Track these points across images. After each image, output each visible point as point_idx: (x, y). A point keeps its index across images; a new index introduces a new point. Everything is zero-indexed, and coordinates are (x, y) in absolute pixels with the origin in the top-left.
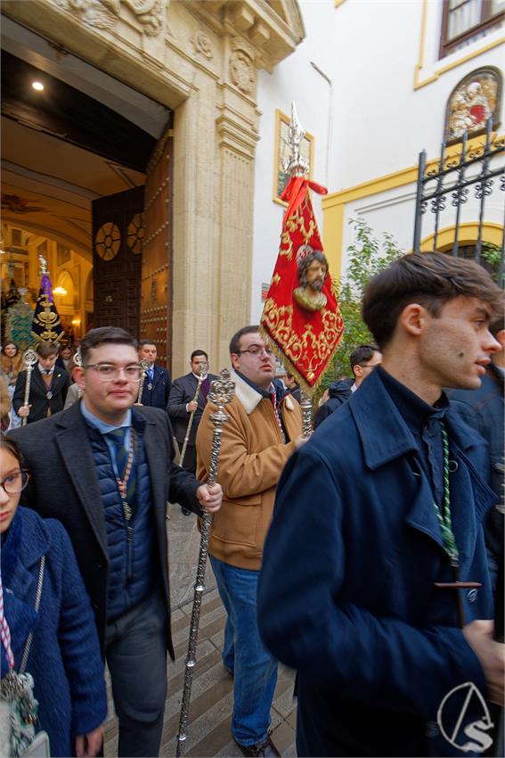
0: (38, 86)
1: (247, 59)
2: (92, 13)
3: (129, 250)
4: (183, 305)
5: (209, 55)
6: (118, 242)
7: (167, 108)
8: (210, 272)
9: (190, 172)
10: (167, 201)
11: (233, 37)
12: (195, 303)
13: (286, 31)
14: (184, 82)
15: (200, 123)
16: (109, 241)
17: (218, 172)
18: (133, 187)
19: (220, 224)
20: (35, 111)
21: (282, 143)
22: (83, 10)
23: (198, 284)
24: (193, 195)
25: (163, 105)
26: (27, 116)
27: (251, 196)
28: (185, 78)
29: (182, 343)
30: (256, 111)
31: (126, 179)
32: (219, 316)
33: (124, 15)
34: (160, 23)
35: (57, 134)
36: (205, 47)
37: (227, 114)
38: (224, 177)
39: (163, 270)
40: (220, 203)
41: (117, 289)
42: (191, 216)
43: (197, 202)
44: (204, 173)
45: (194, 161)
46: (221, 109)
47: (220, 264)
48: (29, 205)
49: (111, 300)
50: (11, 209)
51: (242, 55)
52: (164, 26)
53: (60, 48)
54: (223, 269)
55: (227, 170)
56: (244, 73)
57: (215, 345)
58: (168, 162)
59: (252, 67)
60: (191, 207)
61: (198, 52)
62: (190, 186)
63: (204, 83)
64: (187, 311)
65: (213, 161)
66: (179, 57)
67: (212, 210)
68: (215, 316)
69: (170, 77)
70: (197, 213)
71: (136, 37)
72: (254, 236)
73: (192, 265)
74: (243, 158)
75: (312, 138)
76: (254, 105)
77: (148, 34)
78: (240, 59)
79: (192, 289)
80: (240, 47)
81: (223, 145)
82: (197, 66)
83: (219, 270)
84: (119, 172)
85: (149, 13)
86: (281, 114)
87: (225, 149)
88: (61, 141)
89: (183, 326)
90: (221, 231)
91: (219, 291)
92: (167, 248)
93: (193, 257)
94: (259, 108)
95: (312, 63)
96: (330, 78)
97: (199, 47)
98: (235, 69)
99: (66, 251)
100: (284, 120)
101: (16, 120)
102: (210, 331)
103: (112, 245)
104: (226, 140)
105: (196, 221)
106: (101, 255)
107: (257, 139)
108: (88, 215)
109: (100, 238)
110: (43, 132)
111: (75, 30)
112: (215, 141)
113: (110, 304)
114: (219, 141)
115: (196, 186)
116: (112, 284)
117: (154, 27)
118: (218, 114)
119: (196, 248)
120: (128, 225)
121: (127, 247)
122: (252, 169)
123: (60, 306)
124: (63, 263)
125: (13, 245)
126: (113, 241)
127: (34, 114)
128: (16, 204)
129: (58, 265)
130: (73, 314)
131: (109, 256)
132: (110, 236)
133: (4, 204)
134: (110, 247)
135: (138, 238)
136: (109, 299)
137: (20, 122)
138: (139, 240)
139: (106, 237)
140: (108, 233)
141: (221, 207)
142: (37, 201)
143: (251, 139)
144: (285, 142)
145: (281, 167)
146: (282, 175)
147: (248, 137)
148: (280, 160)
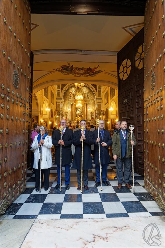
3: (136, 69)
16: (126, 68)
35: (95, 12)
48: (96, 70)
49: (127, 101)
50: (90, 75)
84: (129, 30)
99: (113, 93)
103: (126, 71)
106: (122, 79)
109: (121, 68)
113: (126, 103)
116: (127, 92)
121: (135, 67)
123: (111, 115)
124: (112, 97)
125: (98, 97)
126: (127, 68)
127: (84, 8)
128: (91, 71)
129: (111, 99)
130: (116, 118)
131: (126, 77)
132: (126, 66)
133: (87, 74)
134: (126, 72)
135: (141, 59)
136: (126, 100)
137: (78, 13)
138: (142, 60)
139: (124, 68)
140: (124, 66)
142: (97, 68)
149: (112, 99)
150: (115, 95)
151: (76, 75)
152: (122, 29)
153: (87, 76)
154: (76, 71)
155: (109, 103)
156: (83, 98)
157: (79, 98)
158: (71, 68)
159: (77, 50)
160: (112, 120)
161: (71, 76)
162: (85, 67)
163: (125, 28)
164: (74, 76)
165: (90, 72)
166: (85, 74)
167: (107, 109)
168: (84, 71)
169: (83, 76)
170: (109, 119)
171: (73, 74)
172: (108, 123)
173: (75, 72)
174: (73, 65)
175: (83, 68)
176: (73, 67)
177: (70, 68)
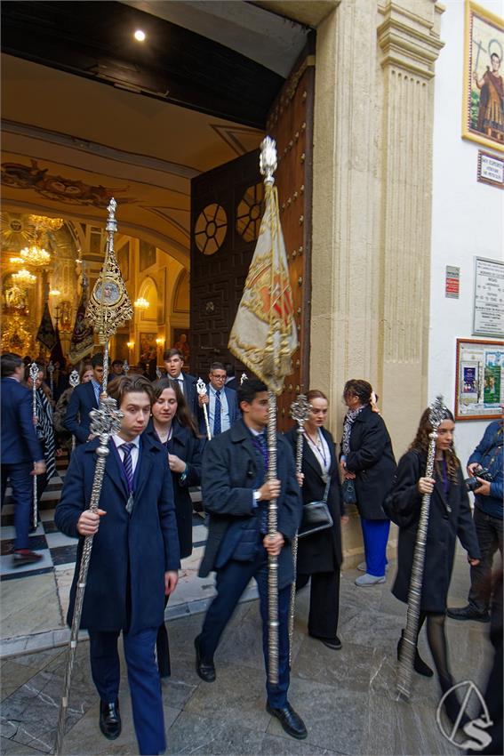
0: (140, 36)
3: (239, 237)
4: (328, 306)
6: (226, 227)
7: (305, 26)
8: (370, 253)
9: (341, 108)
10: (303, 157)
12: (347, 302)
15: (357, 36)
16: (212, 226)
17: (380, 103)
18: (242, 154)
19: (384, 180)
20: (133, 69)
21: (475, 48)
23: (352, 272)
24: (345, 140)
25: (300, 23)
26: (124, 77)
27: (429, 132)
29: (327, 363)
30: (436, 7)
31: (235, 146)
32: (382, 320)
35: (159, 94)
37: (395, 17)
38: (390, 109)
39: (294, 257)
40: (384, 150)
41: (222, 291)
42: (342, 171)
43: (351, 151)
44: (361, 106)
45: (346, 91)
46: (385, 13)
47: (383, 240)
49: (212, 308)
54: (388, 246)
55: (394, 98)
57: (375, 366)
58: (304, 103)
60: (342, 158)
62: (341, 128)
64: (335, 315)
65: (373, 87)
67: (371, 160)
68: (376, 322)
70: (350, 166)
72: (433, 192)
73: (344, 244)
74: (416, 78)
81: (387, 63)
83: (383, 249)
84: (226, 135)
86: (474, 6)
87: (391, 68)
88: (163, 103)
89: (329, 338)
91: (382, 282)
92: (302, 223)
93: (344, 232)
99: (150, 253)
100: (476, 13)
101: (112, 84)
102: (368, 344)
103: (215, 234)
104: (392, 54)
105: (350, 178)
106: (201, 250)
107: (439, 46)
108: (187, 202)
109: (200, 226)
110: (143, 93)
112: (377, 58)
113: (211, 313)
114: (382, 59)
115: (350, 128)
116: (214, 285)
118: (381, 20)
119: (349, 220)
120: (237, 204)
121: (237, 233)
122: (431, 95)
123: (140, 322)
124: (147, 267)
125: (91, 252)
126: (217, 227)
127: (133, 73)
128: (102, 196)
129: (140, 271)
130: (156, 331)
131: (211, 249)
132: (214, 222)
133: (88, 198)
134: (213, 236)
135: (251, 220)
136: (211, 306)
137: (117, 85)
138: (253, 223)
139: (209, 223)
140: (210, 219)
141: (385, 155)
142: (125, 191)
143: (431, 48)
144: (480, 46)
145: (474, 86)
146: (476, 97)
147: (424, 45)
148: (472, 75)
149: (146, 271)
151: (50, 195)
152: (210, 127)
153: (87, 204)
154: (53, 185)
155: (133, 282)
156: (49, 260)
157: (35, 258)
158: (38, 173)
159: (73, 138)
160: (144, 336)
161: (31, 194)
162: (84, 182)
163: (218, 128)
164: (38, 195)
165: (97, 196)
166: (80, 198)
168: (78, 191)
169: (74, 201)
170: (133, 332)
171: (39, 191)
172: (131, 344)
173: (48, 188)
174: (46, 170)
175: (79, 182)
176: (47, 173)
177: (34, 173)
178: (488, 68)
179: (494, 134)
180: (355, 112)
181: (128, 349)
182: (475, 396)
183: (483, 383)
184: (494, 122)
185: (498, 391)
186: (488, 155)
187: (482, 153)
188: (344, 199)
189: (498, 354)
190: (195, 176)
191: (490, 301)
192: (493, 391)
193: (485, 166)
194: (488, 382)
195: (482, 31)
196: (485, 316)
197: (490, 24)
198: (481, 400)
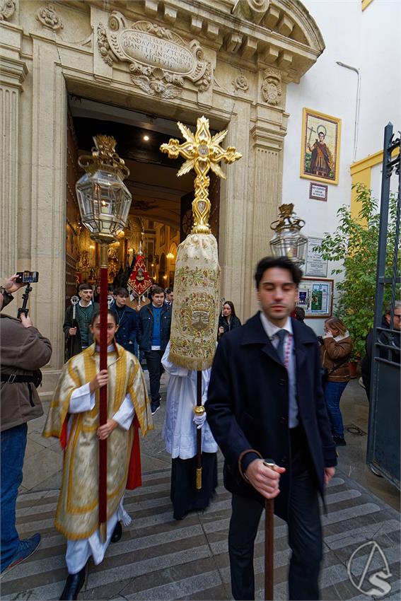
0: (146, 138)
1: (276, 81)
2: (167, 91)
4: (223, 262)
5: (245, 88)
8: (245, 237)
9: (230, 171)
11: (264, 70)
12: (232, 261)
13: (307, 50)
14: (226, 112)
16: (189, 221)
17: (252, 165)
19: (253, 202)
21: (309, 131)
22: (162, 92)
23: (234, 247)
24: (232, 185)
26: (142, 157)
27: (280, 178)
28: (228, 110)
30: (284, 115)
32: (252, 270)
33: (187, 85)
34: (209, 82)
35: (157, 163)
36: (242, 85)
37: (260, 124)
40: (253, 188)
42: (230, 200)
43: (235, 191)
44: (240, 169)
46: (255, 122)
47: (253, 231)
48: (150, 204)
50: (141, 209)
51: (271, 80)
52: (212, 82)
53: (152, 116)
54: (255, 234)
55: (259, 162)
56: (273, 92)
57: (248, 291)
59: (280, 85)
60: (230, 194)
61: (237, 89)
62: (230, 180)
63: (241, 108)
66: (223, 98)
67: (246, 193)
68: (249, 270)
69: (217, 112)
70: (234, 197)
71: (194, 95)
74: (272, 152)
75: (339, 120)
76: (282, 111)
77: (201, 91)
78: (270, 83)
79: (230, 251)
80: (270, 75)
81: (256, 146)
82: (235, 98)
83: (252, 235)
85: (202, 78)
86: (307, 110)
87: (258, 148)
88: (159, 166)
90: (254, 208)
93: (230, 228)
94: (287, 112)
95: (338, 63)
96: (357, 69)
97: (238, 86)
98: (265, 91)
99: (175, 230)
100: (309, 113)
101: (135, 160)
102: (243, 281)
104: (258, 142)
105: (234, 203)
106: (185, 233)
107: (285, 135)
108: (179, 206)
109: (185, 221)
110: (149, 163)
111: (159, 104)
112: (250, 144)
114: (253, 145)
115: (234, 179)
117: (206, 86)
118: (252, 125)
119: (233, 221)
122: (281, 158)
124: (173, 237)
125: (149, 228)
126: (191, 222)
127: (145, 154)
129: (170, 240)
134: (190, 226)
137: (138, 161)
140: (189, 217)
141: (254, 190)
142: (153, 202)
143: (279, 136)
144: (312, 130)
145: (308, 150)
146: (309, 156)
147: (276, 136)
148: (306, 145)
149: (173, 240)
150: (176, 235)
155: (167, 245)
167: (163, 254)
170: (166, 270)
172: (165, 277)
178: (317, 140)
179: (320, 174)
180: (236, 172)
181: (164, 280)
182: (306, 306)
183: (311, 300)
184: (320, 168)
185: (320, 304)
186: (316, 185)
187: (312, 184)
188: (231, 214)
189: (321, 285)
190: (183, 195)
191: (316, 259)
192: (317, 304)
193: (313, 190)
194: (314, 299)
195: (313, 122)
196: (312, 266)
197: (318, 118)
198: (310, 308)
